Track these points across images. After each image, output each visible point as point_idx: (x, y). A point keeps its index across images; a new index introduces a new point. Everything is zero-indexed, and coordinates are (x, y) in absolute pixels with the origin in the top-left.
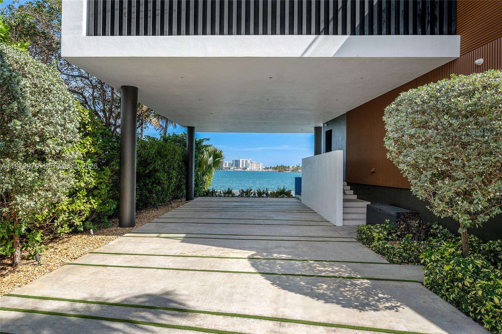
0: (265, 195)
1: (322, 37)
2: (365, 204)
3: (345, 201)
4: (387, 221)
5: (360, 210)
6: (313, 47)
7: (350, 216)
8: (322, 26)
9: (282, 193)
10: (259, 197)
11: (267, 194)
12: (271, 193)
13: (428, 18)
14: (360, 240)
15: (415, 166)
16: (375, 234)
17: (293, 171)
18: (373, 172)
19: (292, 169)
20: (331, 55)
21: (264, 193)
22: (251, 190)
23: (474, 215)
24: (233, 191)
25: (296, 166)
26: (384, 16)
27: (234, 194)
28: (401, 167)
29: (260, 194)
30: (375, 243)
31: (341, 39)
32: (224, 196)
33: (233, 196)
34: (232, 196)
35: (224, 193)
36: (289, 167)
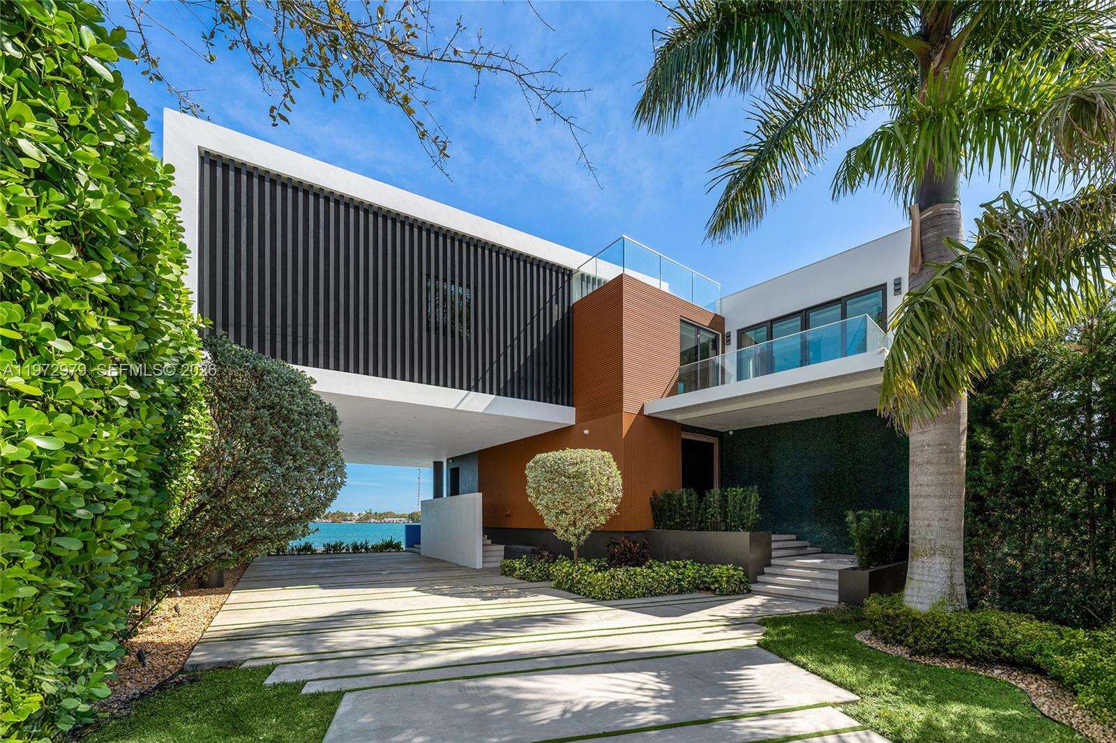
0: (363, 550)
1: (473, 393)
2: (502, 547)
3: (484, 545)
4: (524, 556)
5: (497, 553)
6: (465, 401)
7: (489, 559)
8: (473, 384)
9: (389, 546)
10: (355, 553)
11: (367, 549)
12: (373, 547)
13: (554, 390)
14: (504, 574)
15: (547, 507)
16: (517, 565)
17: (359, 520)
18: (509, 515)
19: (357, 517)
20: (481, 410)
21: (362, 547)
22: (341, 544)
23: (578, 536)
24: (313, 547)
25: (364, 513)
26: (522, 382)
27: (315, 551)
28: (539, 507)
29: (356, 548)
30: (517, 572)
31: (489, 398)
32: (299, 554)
33: (314, 552)
34: (312, 554)
35: (299, 550)
36: (351, 514)
